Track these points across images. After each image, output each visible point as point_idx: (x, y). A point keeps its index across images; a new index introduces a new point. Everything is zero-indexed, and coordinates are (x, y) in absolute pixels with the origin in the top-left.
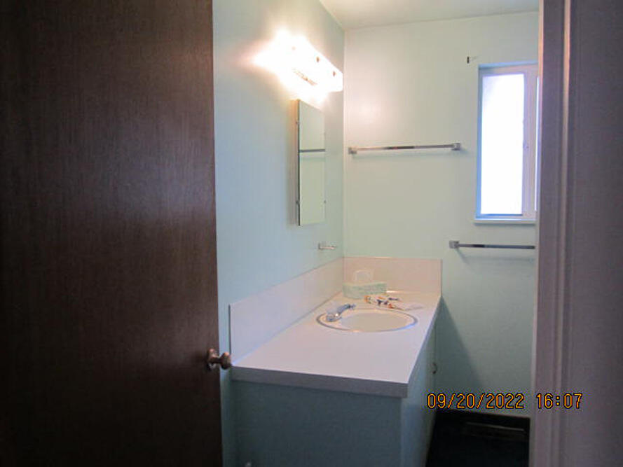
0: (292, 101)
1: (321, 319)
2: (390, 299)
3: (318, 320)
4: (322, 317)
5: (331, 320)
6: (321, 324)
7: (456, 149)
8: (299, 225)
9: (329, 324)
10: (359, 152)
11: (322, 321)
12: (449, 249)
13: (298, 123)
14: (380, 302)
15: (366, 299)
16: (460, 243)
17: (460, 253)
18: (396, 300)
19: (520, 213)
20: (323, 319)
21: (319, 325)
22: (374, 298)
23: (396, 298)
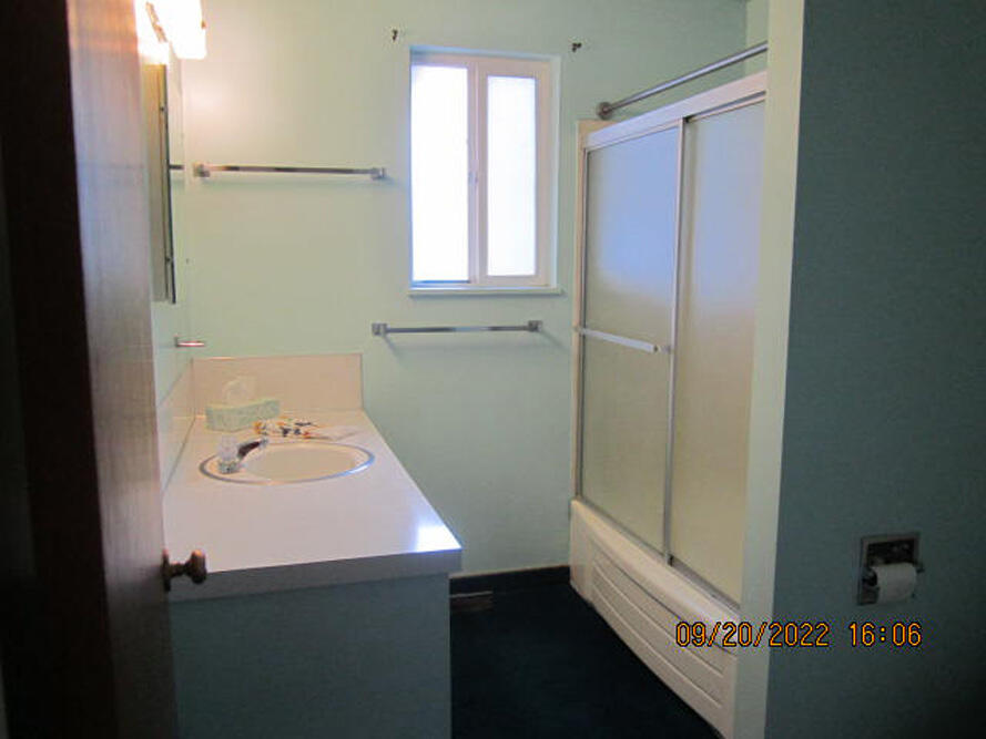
0: (153, 66)
1: (208, 468)
2: (301, 425)
3: (202, 469)
4: (208, 464)
5: (230, 470)
6: (208, 474)
7: (380, 178)
8: (174, 301)
9: (228, 476)
10: (213, 174)
11: (208, 470)
12: (371, 337)
13: (163, 110)
14: (286, 432)
15: (257, 427)
16: (389, 326)
17: (388, 341)
18: (309, 424)
19: (466, 278)
20: (212, 468)
21: (207, 478)
22: (272, 424)
23: (306, 422)
